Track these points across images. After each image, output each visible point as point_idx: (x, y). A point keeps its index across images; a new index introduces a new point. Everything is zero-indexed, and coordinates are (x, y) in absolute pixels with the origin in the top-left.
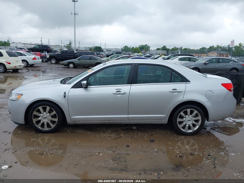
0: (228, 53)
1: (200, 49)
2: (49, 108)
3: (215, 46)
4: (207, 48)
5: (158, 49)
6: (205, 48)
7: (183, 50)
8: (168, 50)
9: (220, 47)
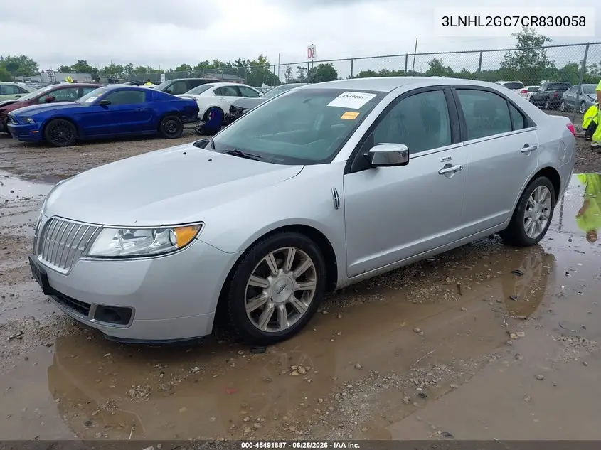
0: (240, 79)
1: (177, 69)
2: (295, 250)
3: (211, 63)
4: (192, 66)
5: (65, 70)
6: (189, 68)
7: (135, 71)
8: (94, 72)
9: (223, 65)
